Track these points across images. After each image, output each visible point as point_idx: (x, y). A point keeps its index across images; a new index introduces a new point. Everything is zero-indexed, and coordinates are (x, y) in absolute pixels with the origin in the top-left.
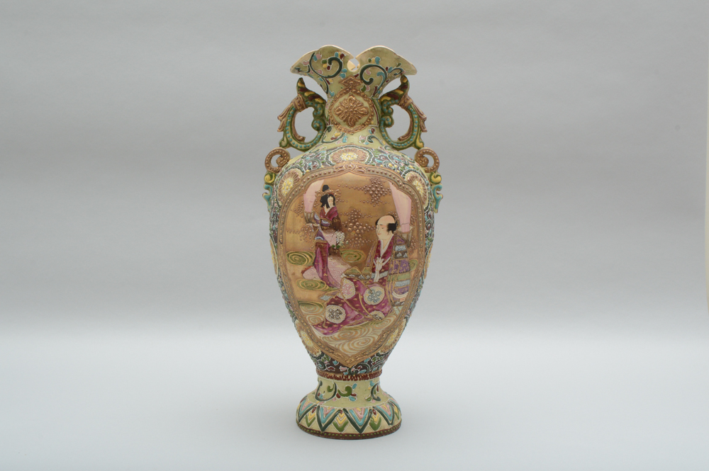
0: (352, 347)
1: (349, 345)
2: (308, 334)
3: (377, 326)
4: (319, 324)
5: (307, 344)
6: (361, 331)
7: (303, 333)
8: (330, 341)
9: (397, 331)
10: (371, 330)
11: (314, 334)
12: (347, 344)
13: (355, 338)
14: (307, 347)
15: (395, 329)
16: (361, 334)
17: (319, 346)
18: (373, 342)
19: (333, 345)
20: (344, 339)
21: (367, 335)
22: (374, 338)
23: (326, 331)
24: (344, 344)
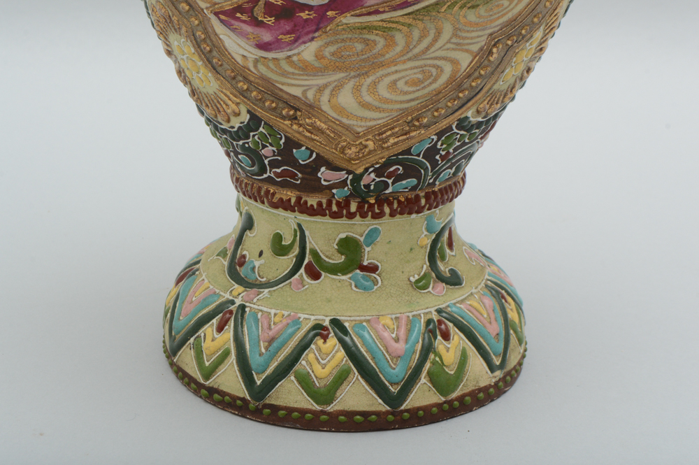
0: (368, 98)
1: (357, 90)
2: (197, 44)
3: (472, 16)
4: (239, 9)
5: (196, 83)
6: (408, 36)
7: (177, 41)
8: (285, 74)
9: (538, 35)
10: (447, 30)
11: (223, 51)
12: (351, 84)
13: (382, 65)
14: (193, 93)
15: (533, 27)
16: (408, 48)
17: (243, 93)
18: (452, 79)
19: (297, 92)
20: (338, 69)
21: (431, 54)
22: (454, 62)
23: (267, 37)
24: (339, 87)
